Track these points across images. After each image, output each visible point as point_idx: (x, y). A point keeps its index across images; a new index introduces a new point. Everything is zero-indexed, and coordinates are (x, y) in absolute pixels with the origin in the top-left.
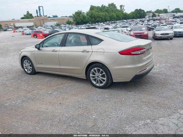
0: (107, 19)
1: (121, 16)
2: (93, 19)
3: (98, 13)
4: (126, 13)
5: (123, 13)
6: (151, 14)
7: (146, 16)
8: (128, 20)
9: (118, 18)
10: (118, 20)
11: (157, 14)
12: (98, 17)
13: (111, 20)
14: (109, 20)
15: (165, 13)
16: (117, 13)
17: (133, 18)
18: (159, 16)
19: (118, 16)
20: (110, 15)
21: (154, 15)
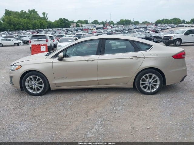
0: (30, 27)
1: (45, 24)
2: (12, 26)
3: (18, 20)
4: (50, 21)
5: (47, 22)
6: (75, 24)
7: (71, 25)
8: (53, 29)
9: (42, 26)
10: (42, 29)
11: (80, 24)
12: (18, 24)
13: (35, 28)
14: (31, 27)
15: (87, 24)
16: (41, 21)
17: (58, 27)
18: (82, 26)
19: (42, 24)
20: (33, 23)
21: (78, 26)
